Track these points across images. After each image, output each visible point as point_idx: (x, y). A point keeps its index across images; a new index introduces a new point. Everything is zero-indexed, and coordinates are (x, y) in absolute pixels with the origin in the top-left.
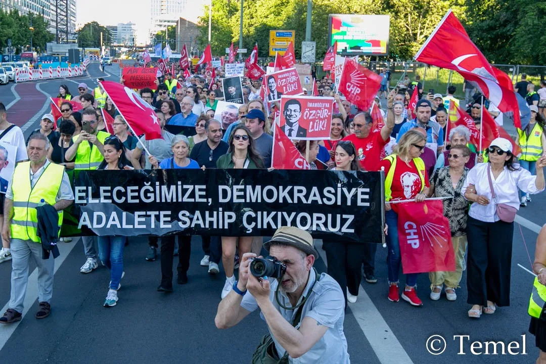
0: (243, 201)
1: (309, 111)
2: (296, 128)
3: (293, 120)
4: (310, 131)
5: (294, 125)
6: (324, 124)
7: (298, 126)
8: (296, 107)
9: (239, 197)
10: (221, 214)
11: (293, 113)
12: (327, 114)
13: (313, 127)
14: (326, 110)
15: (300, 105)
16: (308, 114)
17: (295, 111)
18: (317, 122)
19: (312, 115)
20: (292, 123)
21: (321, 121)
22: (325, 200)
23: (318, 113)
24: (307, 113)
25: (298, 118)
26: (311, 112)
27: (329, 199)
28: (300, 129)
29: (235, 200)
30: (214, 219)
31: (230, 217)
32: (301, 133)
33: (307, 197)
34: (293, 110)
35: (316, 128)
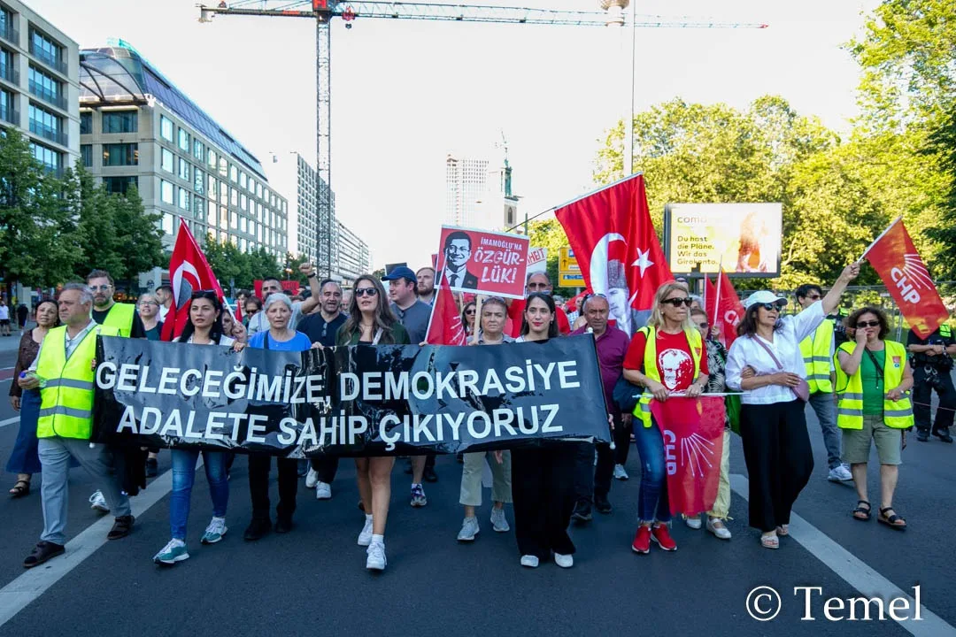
0: (379, 397)
1: (483, 251)
2: (462, 273)
3: (458, 262)
4: (483, 280)
5: (459, 269)
6: (511, 274)
7: (465, 270)
8: (464, 243)
9: (372, 391)
10: (343, 419)
11: (459, 252)
12: (518, 261)
13: (489, 275)
14: (514, 254)
15: (470, 240)
16: (482, 254)
17: (461, 249)
18: (497, 269)
19: (488, 257)
20: (457, 267)
21: (505, 270)
22: (509, 386)
23: (499, 256)
24: (480, 254)
25: (465, 260)
26: (486, 252)
27: (516, 384)
28: (468, 276)
29: (367, 396)
30: (333, 430)
31: (358, 425)
32: (470, 282)
33: (480, 385)
34: (459, 247)
35: (495, 278)
